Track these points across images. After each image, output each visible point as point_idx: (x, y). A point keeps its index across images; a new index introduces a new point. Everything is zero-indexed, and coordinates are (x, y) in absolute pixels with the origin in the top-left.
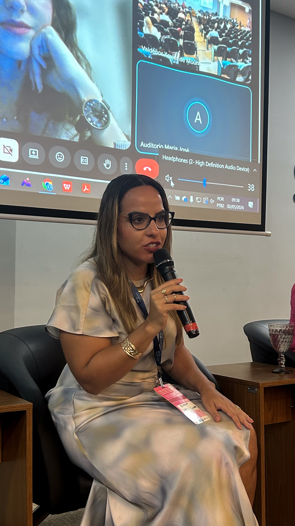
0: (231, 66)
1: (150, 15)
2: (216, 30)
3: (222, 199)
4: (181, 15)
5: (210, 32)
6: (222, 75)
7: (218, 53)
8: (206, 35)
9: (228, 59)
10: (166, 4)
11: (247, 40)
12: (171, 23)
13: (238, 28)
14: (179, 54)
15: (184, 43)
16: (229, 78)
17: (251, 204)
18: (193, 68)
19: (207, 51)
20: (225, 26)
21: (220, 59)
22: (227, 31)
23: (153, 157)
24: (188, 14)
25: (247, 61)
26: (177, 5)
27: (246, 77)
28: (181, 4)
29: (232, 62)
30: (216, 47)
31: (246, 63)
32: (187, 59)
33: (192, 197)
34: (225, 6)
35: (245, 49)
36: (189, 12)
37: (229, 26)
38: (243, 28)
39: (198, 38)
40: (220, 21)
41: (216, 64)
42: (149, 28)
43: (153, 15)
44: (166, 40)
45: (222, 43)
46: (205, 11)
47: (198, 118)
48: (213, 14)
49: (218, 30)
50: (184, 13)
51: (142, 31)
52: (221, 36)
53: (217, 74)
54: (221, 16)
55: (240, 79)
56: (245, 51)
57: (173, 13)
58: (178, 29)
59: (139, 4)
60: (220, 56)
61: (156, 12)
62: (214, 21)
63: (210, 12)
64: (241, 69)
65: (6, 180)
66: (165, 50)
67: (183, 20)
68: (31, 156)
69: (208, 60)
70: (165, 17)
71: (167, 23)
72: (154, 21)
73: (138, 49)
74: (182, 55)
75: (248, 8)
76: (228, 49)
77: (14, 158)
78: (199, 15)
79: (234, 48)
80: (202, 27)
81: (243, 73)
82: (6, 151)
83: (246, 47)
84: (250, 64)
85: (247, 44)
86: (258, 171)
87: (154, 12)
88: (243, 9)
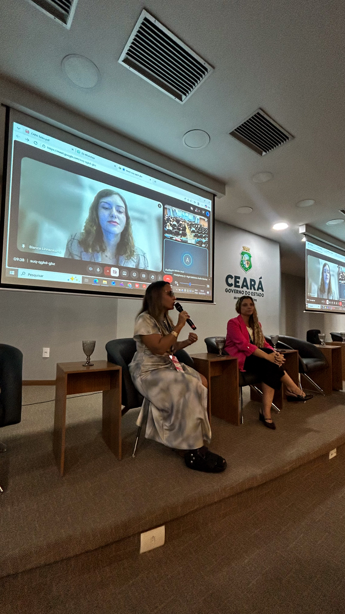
0: (200, 241)
1: (169, 222)
2: (194, 228)
3: (197, 290)
4: (181, 222)
5: (192, 229)
6: (197, 244)
7: (195, 236)
8: (190, 229)
9: (199, 238)
10: (175, 218)
11: (206, 231)
12: (177, 225)
13: (203, 227)
14: (180, 237)
15: (182, 232)
16: (199, 245)
17: (208, 293)
18: (186, 242)
19: (191, 236)
20: (198, 226)
21: (196, 238)
22: (198, 228)
23: (170, 274)
24: (184, 222)
25: (206, 239)
26: (179, 219)
27: (206, 245)
28: (181, 218)
29: (200, 239)
30: (194, 234)
31: (206, 240)
32: (184, 238)
33: (185, 290)
34: (198, 219)
35: (205, 235)
36: (184, 221)
37: (199, 226)
38: (204, 227)
39: (188, 231)
40: (196, 224)
41: (194, 240)
42: (169, 227)
43: (170, 222)
44: (175, 231)
45: (197, 232)
46: (190, 221)
47: (187, 260)
48: (193, 222)
49: (195, 228)
50: (182, 221)
51: (166, 228)
52: (196, 230)
53: (194, 244)
54: (196, 223)
55: (203, 245)
56: (205, 236)
57: (178, 221)
58: (180, 227)
59: (165, 218)
60: (196, 237)
61: (172, 221)
62: (194, 224)
63: (192, 221)
64: (204, 242)
65: (114, 283)
66: (175, 235)
67: (182, 224)
68: (123, 274)
69: (191, 239)
70: (175, 223)
71: (176, 225)
72: (171, 224)
73: (165, 235)
74: (181, 237)
75: (206, 220)
76: (199, 235)
77: (117, 275)
78: (188, 222)
79: (201, 234)
80: (189, 226)
81: (205, 243)
82: (114, 272)
83: (206, 234)
84: (207, 240)
85: (206, 233)
86: (210, 280)
87: (171, 221)
88: (205, 220)
